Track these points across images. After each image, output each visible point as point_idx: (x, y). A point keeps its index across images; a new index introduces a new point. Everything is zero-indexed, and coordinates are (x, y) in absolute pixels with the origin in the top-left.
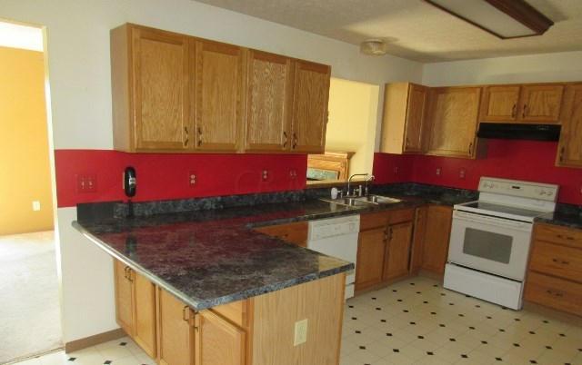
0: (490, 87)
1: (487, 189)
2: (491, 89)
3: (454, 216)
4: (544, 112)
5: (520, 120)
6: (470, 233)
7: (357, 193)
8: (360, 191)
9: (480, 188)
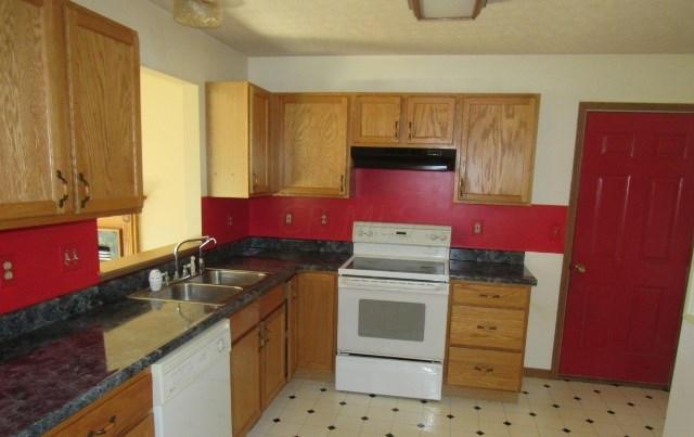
0: (360, 95)
1: (365, 238)
2: (363, 99)
3: (340, 285)
4: (434, 132)
5: (404, 143)
6: (365, 305)
7: (189, 270)
8: (192, 265)
9: (355, 238)
